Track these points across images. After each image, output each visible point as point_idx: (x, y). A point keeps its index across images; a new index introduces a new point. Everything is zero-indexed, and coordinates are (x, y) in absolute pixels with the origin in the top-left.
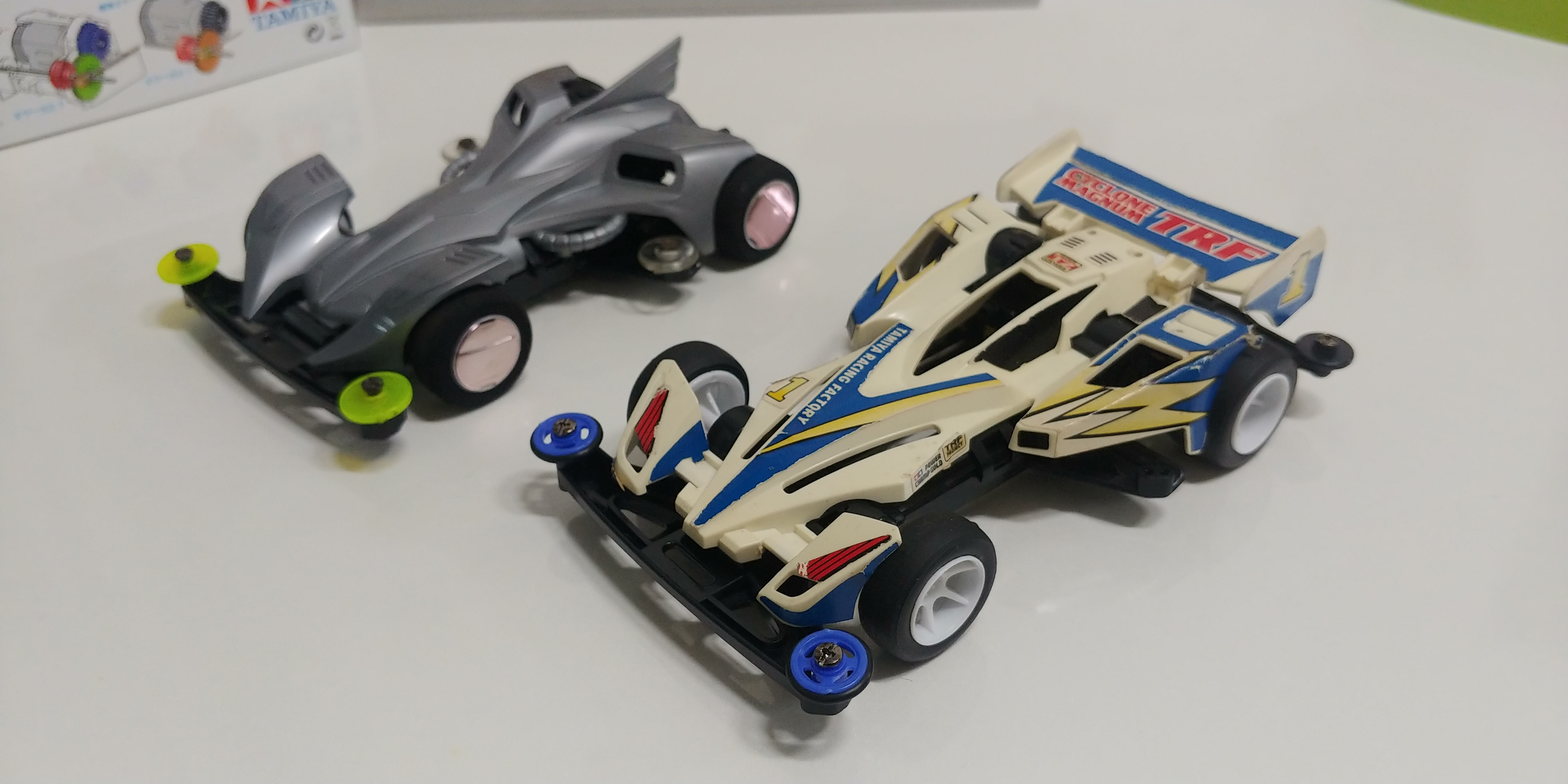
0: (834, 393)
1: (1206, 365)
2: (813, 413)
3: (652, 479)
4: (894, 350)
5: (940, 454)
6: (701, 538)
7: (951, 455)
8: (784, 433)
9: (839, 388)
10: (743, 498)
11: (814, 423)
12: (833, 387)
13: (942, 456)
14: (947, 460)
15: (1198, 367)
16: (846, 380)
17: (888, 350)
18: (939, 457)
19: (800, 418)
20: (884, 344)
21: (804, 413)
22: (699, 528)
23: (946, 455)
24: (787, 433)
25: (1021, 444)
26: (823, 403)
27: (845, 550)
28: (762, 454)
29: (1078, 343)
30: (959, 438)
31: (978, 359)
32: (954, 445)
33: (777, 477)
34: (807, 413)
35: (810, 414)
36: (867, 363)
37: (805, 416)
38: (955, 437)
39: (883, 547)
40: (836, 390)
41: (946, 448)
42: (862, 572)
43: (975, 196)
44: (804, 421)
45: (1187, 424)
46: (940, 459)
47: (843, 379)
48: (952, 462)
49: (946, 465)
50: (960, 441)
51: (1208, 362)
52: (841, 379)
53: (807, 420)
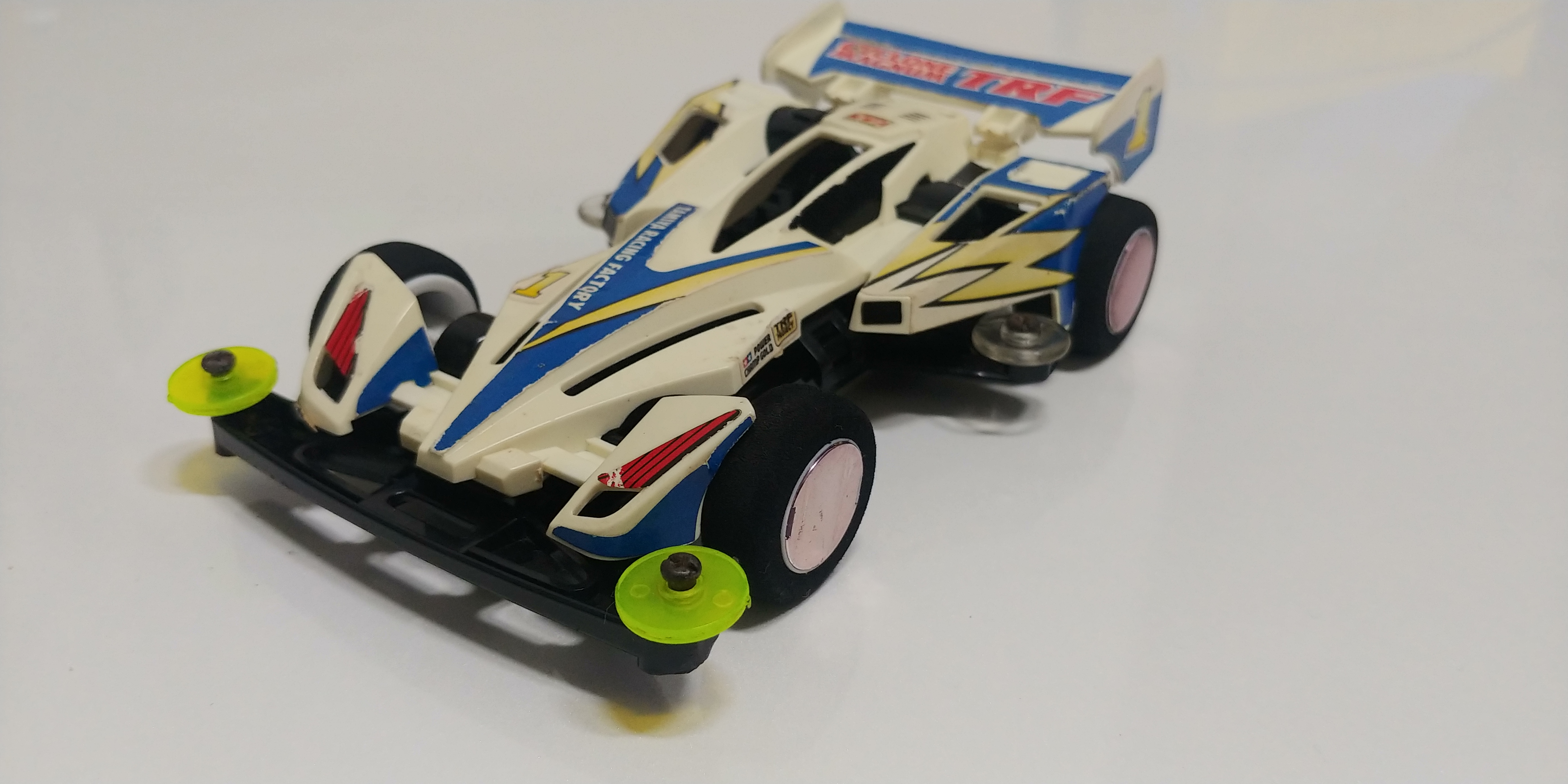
0: (613, 272)
1: (1071, 210)
2: (589, 296)
3: (358, 411)
4: (682, 225)
5: (769, 335)
6: (449, 467)
7: (783, 337)
8: (551, 322)
9: (619, 267)
10: (506, 407)
11: (592, 306)
12: (610, 267)
13: (772, 337)
14: (778, 344)
15: (1062, 212)
16: (625, 259)
17: (674, 225)
18: (769, 339)
19: (571, 304)
20: (665, 222)
21: (575, 297)
22: (443, 454)
23: (776, 337)
24: (556, 322)
25: (866, 321)
26: (601, 285)
27: (674, 442)
28: (523, 351)
29: (904, 211)
30: (789, 316)
31: (793, 226)
32: (784, 326)
33: (551, 375)
34: (580, 296)
35: (585, 297)
36: (649, 240)
37: (578, 301)
38: (785, 315)
39: (731, 427)
40: (615, 269)
41: (776, 328)
42: (705, 464)
43: (735, 82)
44: (577, 306)
45: (1055, 287)
46: (770, 343)
47: (621, 258)
48: (784, 348)
49: (777, 352)
50: (791, 320)
51: (1072, 204)
52: (618, 258)
53: (583, 304)
